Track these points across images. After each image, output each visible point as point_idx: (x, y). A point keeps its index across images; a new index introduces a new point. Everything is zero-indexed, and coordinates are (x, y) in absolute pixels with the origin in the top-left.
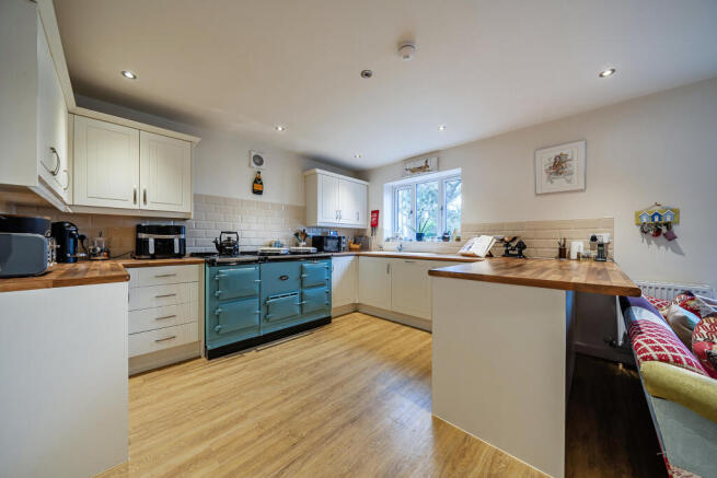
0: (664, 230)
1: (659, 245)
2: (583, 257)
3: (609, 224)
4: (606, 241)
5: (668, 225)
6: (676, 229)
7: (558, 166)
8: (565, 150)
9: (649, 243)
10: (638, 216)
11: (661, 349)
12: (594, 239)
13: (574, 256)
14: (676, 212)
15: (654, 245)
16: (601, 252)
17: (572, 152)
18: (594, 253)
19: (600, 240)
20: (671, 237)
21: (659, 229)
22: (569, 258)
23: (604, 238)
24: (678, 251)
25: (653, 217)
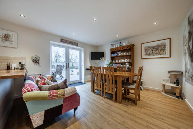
0: (37, 61)
1: (36, 65)
2: (16, 69)
3: (25, 59)
4: (24, 64)
5: (38, 60)
6: (40, 61)
7: (6, 37)
8: (9, 33)
9: (34, 64)
10: (32, 58)
11: (31, 88)
12: (20, 63)
13: (13, 68)
14: (39, 57)
15: (35, 65)
16: (22, 67)
17: (12, 34)
18: (20, 67)
19: (22, 64)
20: (38, 63)
21: (36, 61)
22: (11, 69)
23: (23, 63)
24: (40, 66)
25: (35, 58)
